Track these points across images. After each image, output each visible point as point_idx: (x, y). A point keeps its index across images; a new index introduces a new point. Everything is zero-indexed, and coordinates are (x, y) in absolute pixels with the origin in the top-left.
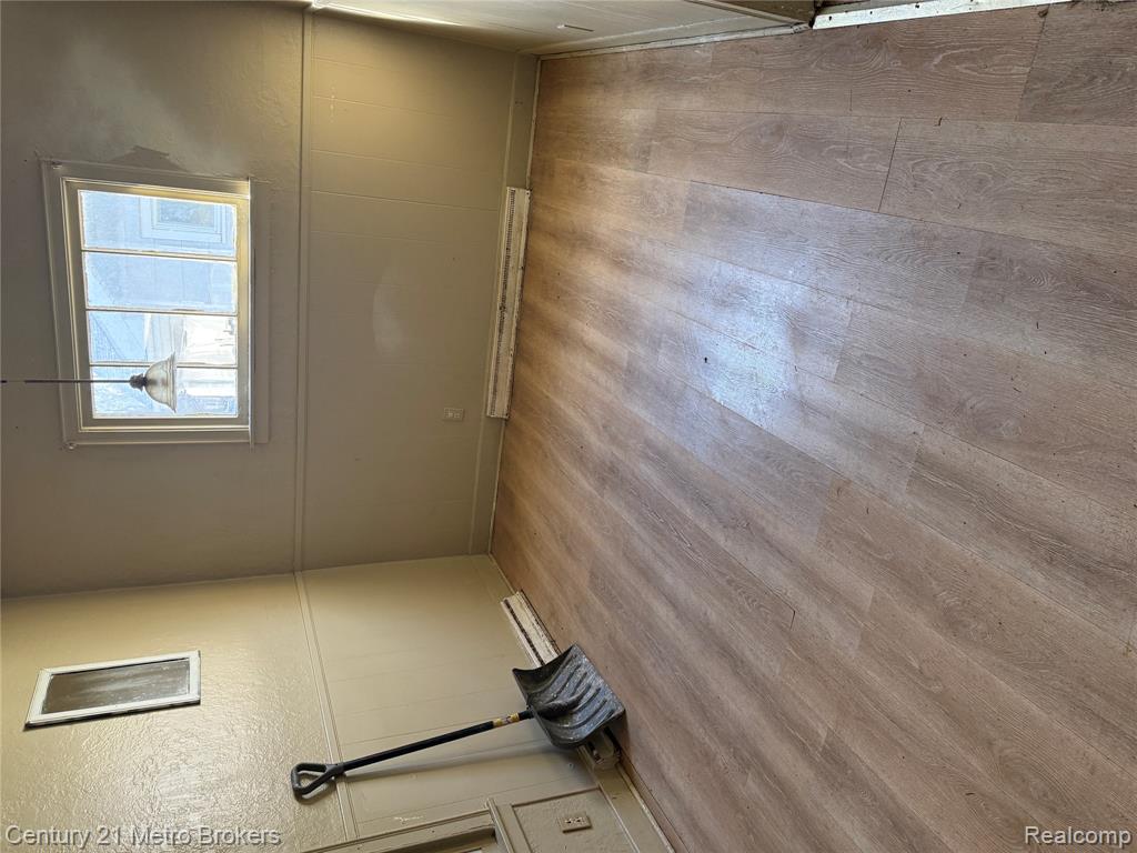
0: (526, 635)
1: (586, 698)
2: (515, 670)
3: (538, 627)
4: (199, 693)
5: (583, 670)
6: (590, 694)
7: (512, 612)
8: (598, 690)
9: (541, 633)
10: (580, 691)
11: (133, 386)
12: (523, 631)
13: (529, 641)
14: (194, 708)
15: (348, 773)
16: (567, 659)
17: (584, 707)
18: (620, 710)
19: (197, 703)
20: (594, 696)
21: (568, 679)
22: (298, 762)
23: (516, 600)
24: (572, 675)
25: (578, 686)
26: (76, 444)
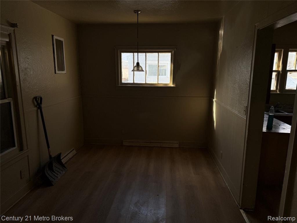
0: (66, 155)
1: (54, 174)
2: (61, 153)
3: (69, 159)
4: (58, 74)
5: (61, 172)
6: (56, 175)
7: (72, 151)
8: (57, 177)
9: (67, 160)
10: (56, 172)
11: (137, 63)
12: (67, 154)
13: (65, 157)
14: (54, 72)
15: (39, 110)
16: (64, 168)
17: (53, 174)
18: (53, 184)
19: (55, 73)
20: (56, 176)
21: (58, 168)
22: (42, 98)
23: (74, 152)
24: (60, 169)
25: (57, 171)
26: (116, 49)
